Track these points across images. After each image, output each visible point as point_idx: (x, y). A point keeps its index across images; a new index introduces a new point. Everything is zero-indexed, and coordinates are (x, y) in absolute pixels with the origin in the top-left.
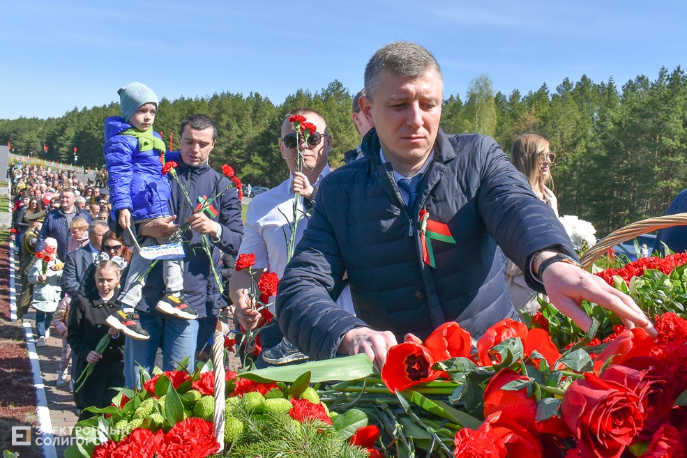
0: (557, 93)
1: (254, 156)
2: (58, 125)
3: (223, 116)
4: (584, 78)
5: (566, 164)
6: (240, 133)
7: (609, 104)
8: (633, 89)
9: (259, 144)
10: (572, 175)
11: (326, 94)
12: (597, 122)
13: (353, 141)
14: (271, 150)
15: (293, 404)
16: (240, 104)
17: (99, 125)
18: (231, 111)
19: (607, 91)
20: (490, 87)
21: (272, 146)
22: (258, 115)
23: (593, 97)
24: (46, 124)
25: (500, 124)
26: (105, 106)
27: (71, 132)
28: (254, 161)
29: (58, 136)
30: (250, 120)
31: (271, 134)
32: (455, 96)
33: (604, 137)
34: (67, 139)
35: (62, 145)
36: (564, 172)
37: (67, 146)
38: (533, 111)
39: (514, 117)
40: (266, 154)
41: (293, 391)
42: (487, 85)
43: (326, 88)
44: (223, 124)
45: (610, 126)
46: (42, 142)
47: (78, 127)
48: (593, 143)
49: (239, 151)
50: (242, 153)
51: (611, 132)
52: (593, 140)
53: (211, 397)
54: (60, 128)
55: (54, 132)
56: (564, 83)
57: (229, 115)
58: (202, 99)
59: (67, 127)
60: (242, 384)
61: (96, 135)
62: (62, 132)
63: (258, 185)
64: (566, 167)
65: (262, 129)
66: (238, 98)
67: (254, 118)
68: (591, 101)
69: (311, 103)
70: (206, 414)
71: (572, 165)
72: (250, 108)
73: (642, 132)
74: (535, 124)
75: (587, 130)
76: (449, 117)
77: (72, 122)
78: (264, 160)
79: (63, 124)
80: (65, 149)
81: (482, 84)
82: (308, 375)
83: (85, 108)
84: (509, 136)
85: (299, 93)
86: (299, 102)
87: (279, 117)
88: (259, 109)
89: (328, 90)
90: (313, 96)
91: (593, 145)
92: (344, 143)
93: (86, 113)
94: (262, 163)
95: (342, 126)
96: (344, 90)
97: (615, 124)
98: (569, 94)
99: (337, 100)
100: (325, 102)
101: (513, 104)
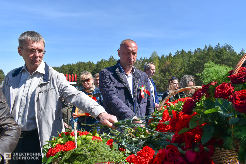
3: (80, 68)
4: (183, 50)
7: (191, 57)
8: (197, 52)
11: (109, 60)
12: (187, 62)
15: (93, 137)
16: (85, 65)
18: (83, 67)
19: (189, 53)
23: (185, 55)
25: (159, 65)
31: (94, 72)
32: (145, 58)
33: (189, 66)
38: (169, 60)
39: (164, 62)
42: (156, 54)
43: (109, 58)
44: (81, 70)
45: (191, 63)
48: (187, 68)
51: (191, 65)
52: (187, 67)
53: (74, 137)
56: (177, 52)
57: (82, 68)
64: (178, 76)
66: (84, 63)
67: (89, 68)
71: (181, 75)
72: (88, 65)
73: (200, 64)
74: (169, 64)
75: (185, 65)
81: (154, 54)
84: (162, 68)
85: (102, 61)
86: (102, 63)
87: (96, 67)
88: (91, 66)
89: (109, 59)
96: (114, 59)
97: (192, 62)
98: (179, 55)
99: (112, 61)
100: (109, 62)
101: (163, 59)
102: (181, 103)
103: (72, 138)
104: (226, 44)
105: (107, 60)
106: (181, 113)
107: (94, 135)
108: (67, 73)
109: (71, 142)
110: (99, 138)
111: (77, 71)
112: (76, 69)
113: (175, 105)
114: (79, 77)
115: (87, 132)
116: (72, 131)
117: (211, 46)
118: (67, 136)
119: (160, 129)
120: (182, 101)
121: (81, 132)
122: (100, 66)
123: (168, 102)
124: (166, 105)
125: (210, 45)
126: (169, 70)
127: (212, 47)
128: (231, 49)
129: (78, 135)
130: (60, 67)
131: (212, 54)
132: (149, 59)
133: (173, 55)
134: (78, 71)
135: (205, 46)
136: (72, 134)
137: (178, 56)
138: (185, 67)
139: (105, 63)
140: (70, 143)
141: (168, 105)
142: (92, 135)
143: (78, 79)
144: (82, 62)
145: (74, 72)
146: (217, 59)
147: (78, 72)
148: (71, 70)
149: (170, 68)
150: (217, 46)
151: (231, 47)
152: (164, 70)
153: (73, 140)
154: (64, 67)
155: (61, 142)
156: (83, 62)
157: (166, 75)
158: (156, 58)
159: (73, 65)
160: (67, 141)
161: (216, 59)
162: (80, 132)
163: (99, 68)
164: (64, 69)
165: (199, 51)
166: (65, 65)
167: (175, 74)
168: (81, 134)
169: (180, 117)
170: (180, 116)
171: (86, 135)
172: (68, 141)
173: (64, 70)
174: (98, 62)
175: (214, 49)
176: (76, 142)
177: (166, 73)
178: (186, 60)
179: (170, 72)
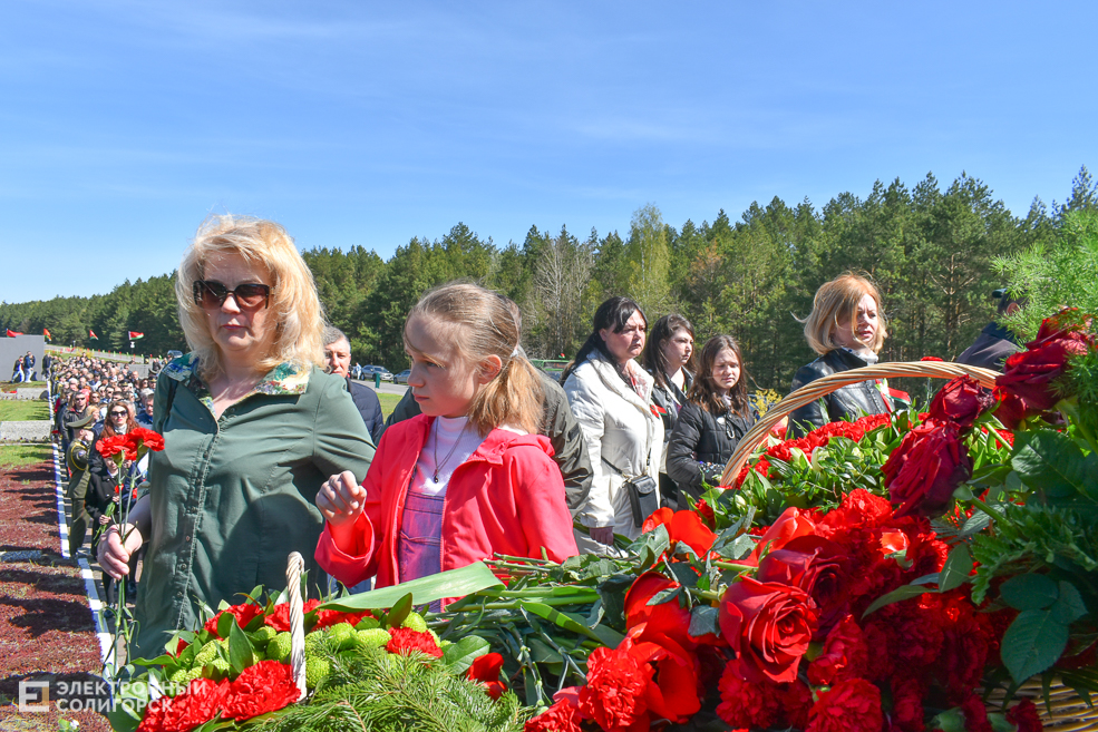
0: (744, 222)
1: (361, 326)
2: (105, 303)
4: (776, 200)
6: (342, 298)
7: (810, 231)
8: (838, 212)
9: (367, 311)
10: (769, 325)
11: (448, 241)
12: (797, 256)
14: (383, 317)
15: (392, 634)
16: (340, 262)
17: (160, 300)
19: (805, 214)
20: (659, 220)
21: (384, 312)
22: (363, 274)
23: (789, 223)
24: (91, 304)
25: (674, 265)
26: (165, 275)
27: (124, 312)
28: (363, 334)
29: (108, 318)
30: (353, 282)
31: (381, 297)
32: (613, 234)
33: (804, 274)
34: (120, 321)
35: (113, 330)
36: (758, 321)
37: (119, 330)
38: (714, 247)
39: (691, 255)
40: (376, 323)
41: (392, 618)
42: (654, 217)
43: (448, 234)
45: (815, 259)
46: (87, 327)
47: (133, 305)
49: (342, 322)
50: (346, 324)
51: (813, 266)
53: (288, 633)
54: (109, 307)
55: (101, 313)
56: (752, 208)
57: (326, 277)
59: (117, 305)
60: (327, 615)
61: (156, 315)
62: (112, 312)
63: (369, 363)
65: (369, 292)
66: (336, 253)
67: (358, 278)
68: (786, 229)
69: (430, 254)
70: (283, 654)
71: (768, 312)
72: (352, 266)
74: (716, 264)
75: (785, 266)
76: (607, 262)
77: (124, 299)
78: (374, 332)
79: (111, 303)
80: (118, 334)
81: (649, 216)
82: (409, 597)
83: (140, 280)
84: (685, 280)
85: (413, 242)
86: (415, 254)
87: (390, 275)
88: (364, 267)
89: (451, 236)
90: (431, 246)
91: (793, 283)
93: (142, 286)
94: (371, 335)
96: (470, 236)
97: (818, 256)
98: (758, 222)
99: (463, 249)
100: (447, 252)
101: (687, 239)
104: (964, 175)
117: (902, 186)
125: (897, 181)
126: (714, 291)
127: (905, 188)
128: (984, 200)
131: (907, 219)
132: (630, 244)
135: (877, 183)
136: (277, 620)
137: (753, 227)
138: (785, 274)
139: (428, 258)
144: (325, 250)
146: (927, 242)
149: (721, 279)
150: (923, 184)
151: (983, 190)
152: (695, 287)
155: (216, 663)
156: (330, 249)
157: (701, 310)
158: (657, 234)
161: (923, 243)
163: (401, 279)
165: (849, 206)
167: (744, 307)
171: (354, 624)
174: (398, 251)
175: (915, 198)
176: (300, 665)
177: (704, 304)
178: (792, 246)
179: (719, 299)
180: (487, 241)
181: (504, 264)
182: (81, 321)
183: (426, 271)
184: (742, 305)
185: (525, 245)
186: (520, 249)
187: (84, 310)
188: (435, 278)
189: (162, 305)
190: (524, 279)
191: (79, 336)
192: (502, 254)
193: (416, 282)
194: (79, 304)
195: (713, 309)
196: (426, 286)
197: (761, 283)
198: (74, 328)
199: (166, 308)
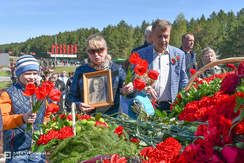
0: (210, 18)
2: (24, 44)
3: (82, 37)
4: (221, 11)
5: (214, 45)
7: (232, 20)
11: (118, 25)
12: (227, 28)
13: (130, 43)
16: (87, 32)
17: (38, 43)
18: (85, 35)
19: (230, 15)
23: (225, 18)
24: (20, 45)
26: (40, 36)
27: (29, 47)
29: (25, 48)
33: (229, 34)
34: (28, 49)
35: (26, 52)
37: (28, 52)
38: (200, 26)
39: (193, 28)
42: (182, 17)
43: (119, 23)
44: (82, 40)
45: (233, 29)
46: (20, 51)
47: (31, 45)
48: (226, 37)
52: (226, 35)
54: (25, 45)
55: (23, 47)
56: (213, 13)
58: (74, 31)
59: (27, 45)
61: (38, 47)
66: (87, 29)
68: (224, 20)
69: (114, 29)
74: (201, 31)
75: (223, 31)
77: (29, 43)
79: (26, 44)
83: (33, 38)
85: (109, 26)
86: (109, 29)
90: (114, 27)
92: (127, 43)
93: (33, 39)
95: (126, 37)
96: (125, 24)
98: (215, 18)
99: (123, 27)
100: (118, 28)
101: (192, 24)
102: (219, 81)
103: (69, 123)
105: (116, 25)
106: (218, 93)
107: (97, 120)
108: (64, 43)
109: (68, 127)
110: (104, 124)
111: (77, 41)
112: (76, 38)
113: (209, 83)
114: (80, 48)
115: (89, 116)
116: (69, 114)
118: (63, 120)
119: (187, 114)
120: (220, 78)
121: (81, 115)
122: (107, 34)
123: (200, 79)
124: (197, 83)
129: (77, 119)
130: (56, 35)
132: (173, 24)
133: (206, 19)
134: (79, 40)
136: (69, 118)
137: (213, 19)
138: (223, 34)
139: (113, 30)
140: (66, 129)
141: (199, 82)
142: (95, 120)
143: (79, 51)
144: (83, 29)
145: (73, 41)
147: (79, 42)
148: (69, 40)
149: (202, 35)
153: (70, 126)
154: (60, 36)
156: (85, 28)
158: (183, 22)
159: (73, 33)
160: (62, 127)
162: (79, 115)
164: (61, 38)
166: (62, 33)
168: (80, 118)
169: (216, 99)
170: (217, 97)
171: (87, 119)
172: (64, 126)
173: (60, 40)
174: (104, 29)
177: (196, 44)
178: (226, 25)
179: (202, 42)
180: (130, 25)
181: (135, 32)
182: (18, 49)
183: (112, 34)
184: (209, 44)
185: (142, 26)
186: (140, 27)
187: (19, 46)
188: (115, 36)
189: (39, 45)
190: (141, 36)
191: (17, 53)
192: (135, 29)
193: (109, 37)
194: (18, 44)
195: (200, 45)
196: (112, 38)
197: (215, 37)
198: (16, 51)
199: (40, 45)
